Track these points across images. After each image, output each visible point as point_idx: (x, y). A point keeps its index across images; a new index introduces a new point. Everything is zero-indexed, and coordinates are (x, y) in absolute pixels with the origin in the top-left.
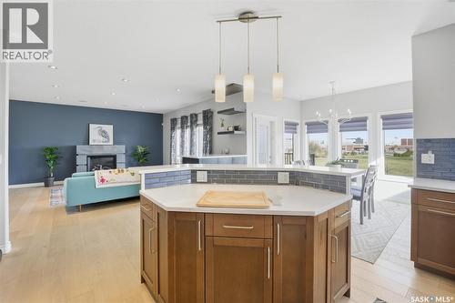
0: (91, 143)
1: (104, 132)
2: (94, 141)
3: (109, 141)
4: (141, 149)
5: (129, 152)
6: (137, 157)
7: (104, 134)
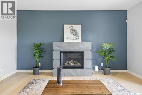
0: (65, 40)
1: (74, 31)
2: (67, 38)
3: (78, 38)
4: (106, 46)
5: (95, 49)
6: (102, 54)
7: (74, 32)
